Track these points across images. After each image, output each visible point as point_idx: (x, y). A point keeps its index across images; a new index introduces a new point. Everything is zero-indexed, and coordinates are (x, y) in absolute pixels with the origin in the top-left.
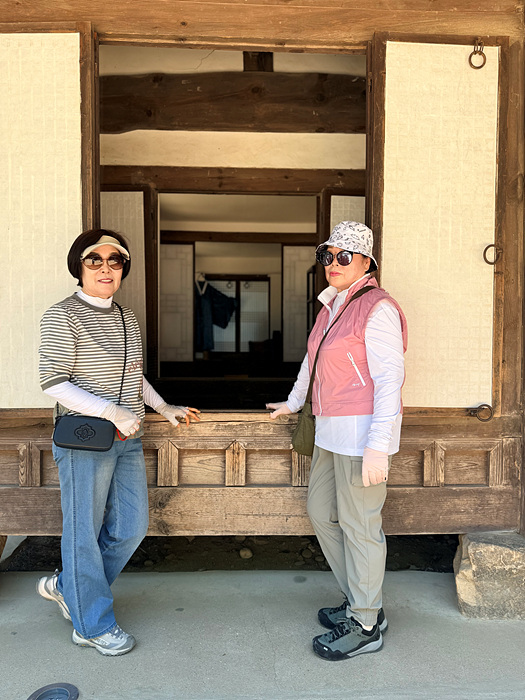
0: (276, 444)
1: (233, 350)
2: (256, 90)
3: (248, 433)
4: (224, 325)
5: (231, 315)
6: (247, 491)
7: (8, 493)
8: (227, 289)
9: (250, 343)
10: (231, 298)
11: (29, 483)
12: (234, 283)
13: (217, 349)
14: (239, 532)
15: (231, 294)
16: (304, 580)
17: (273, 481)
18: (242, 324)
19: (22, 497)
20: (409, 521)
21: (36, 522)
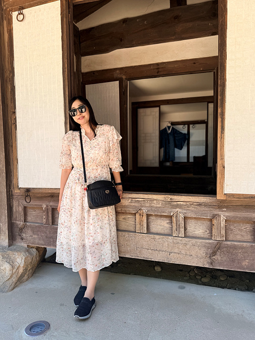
0: (163, 212)
1: (186, 161)
2: (176, 17)
3: (148, 205)
4: (181, 148)
5: (184, 142)
6: (147, 236)
7: (39, 227)
8: (183, 129)
9: (195, 158)
10: (185, 134)
11: (47, 223)
12: (187, 126)
13: (177, 160)
14: (144, 257)
15: (185, 131)
16: (184, 288)
17: (162, 232)
18: (190, 147)
19: (45, 230)
20: (245, 263)
21: (50, 242)
